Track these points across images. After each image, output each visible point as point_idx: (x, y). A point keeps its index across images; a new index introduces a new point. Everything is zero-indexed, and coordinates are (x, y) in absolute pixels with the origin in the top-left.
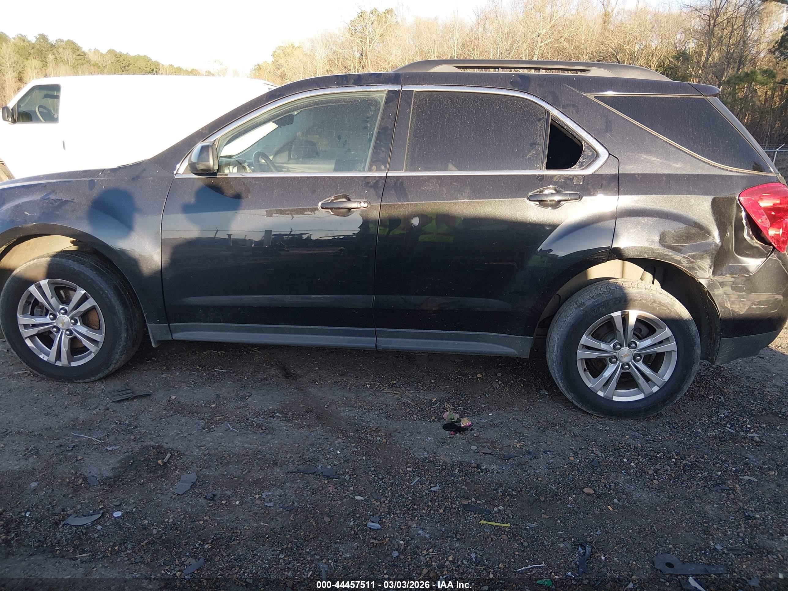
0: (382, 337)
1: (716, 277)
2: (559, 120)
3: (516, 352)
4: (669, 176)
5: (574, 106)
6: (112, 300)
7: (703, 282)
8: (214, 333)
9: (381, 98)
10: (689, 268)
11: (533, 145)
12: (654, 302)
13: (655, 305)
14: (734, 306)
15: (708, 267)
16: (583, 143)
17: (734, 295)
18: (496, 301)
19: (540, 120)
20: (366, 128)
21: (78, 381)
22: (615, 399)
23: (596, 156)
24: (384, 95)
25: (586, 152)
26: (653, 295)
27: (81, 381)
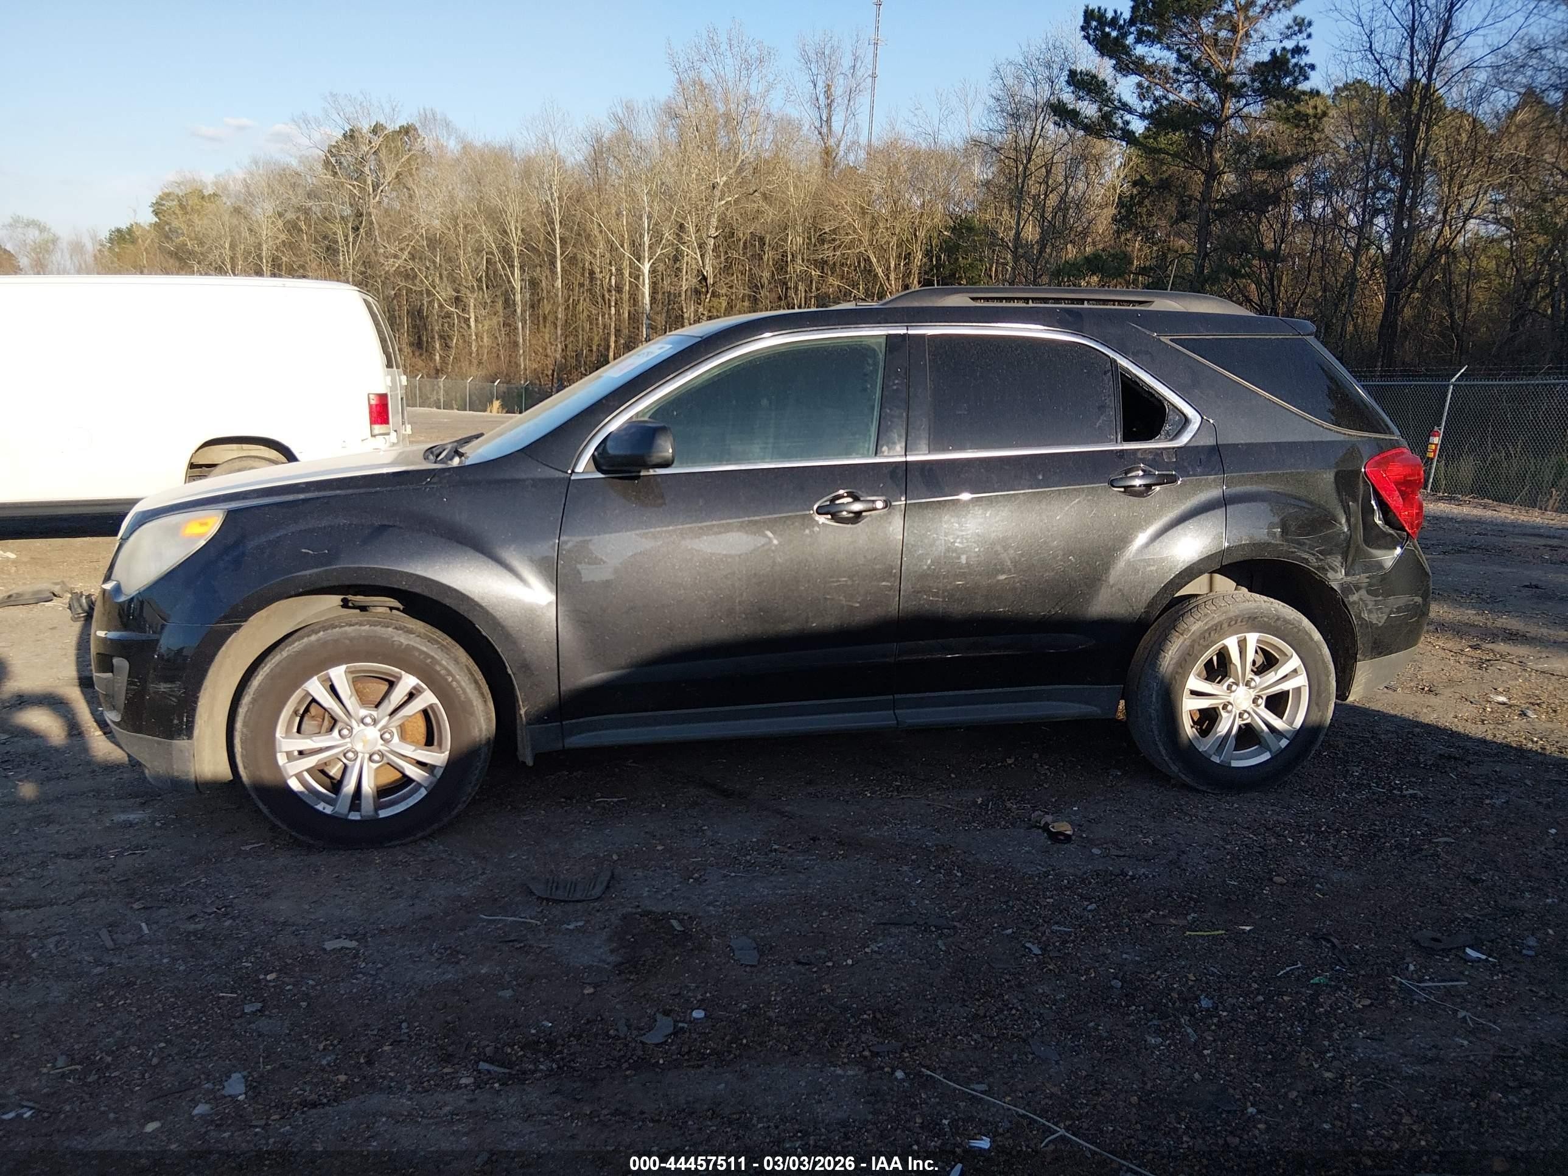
0: (902, 708)
1: (1349, 579)
2: (1130, 372)
3: (1099, 712)
4: (1278, 445)
5: (1147, 353)
6: (468, 690)
7: (1335, 586)
8: (633, 730)
9: (880, 344)
10: (1318, 569)
11: (1102, 408)
12: (1278, 619)
13: (1279, 623)
14: (1372, 616)
15: (1339, 565)
16: (1166, 404)
17: (1370, 600)
18: (1073, 636)
19: (1105, 373)
20: (865, 390)
21: (393, 843)
22: (1235, 764)
23: (1186, 421)
24: (883, 341)
25: (1172, 417)
26: (1276, 610)
27: (397, 842)
